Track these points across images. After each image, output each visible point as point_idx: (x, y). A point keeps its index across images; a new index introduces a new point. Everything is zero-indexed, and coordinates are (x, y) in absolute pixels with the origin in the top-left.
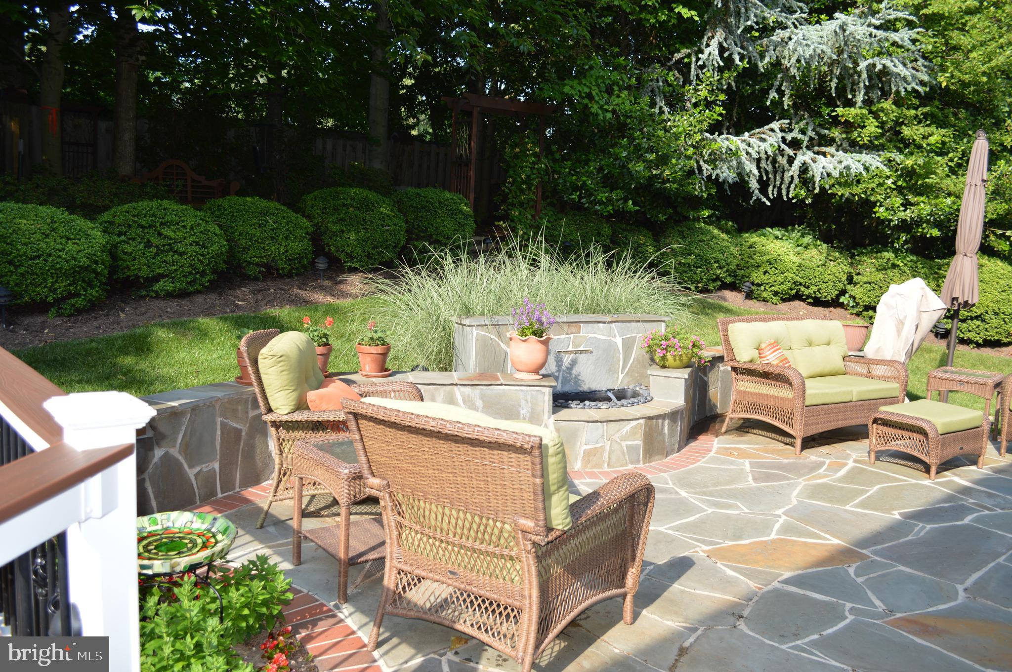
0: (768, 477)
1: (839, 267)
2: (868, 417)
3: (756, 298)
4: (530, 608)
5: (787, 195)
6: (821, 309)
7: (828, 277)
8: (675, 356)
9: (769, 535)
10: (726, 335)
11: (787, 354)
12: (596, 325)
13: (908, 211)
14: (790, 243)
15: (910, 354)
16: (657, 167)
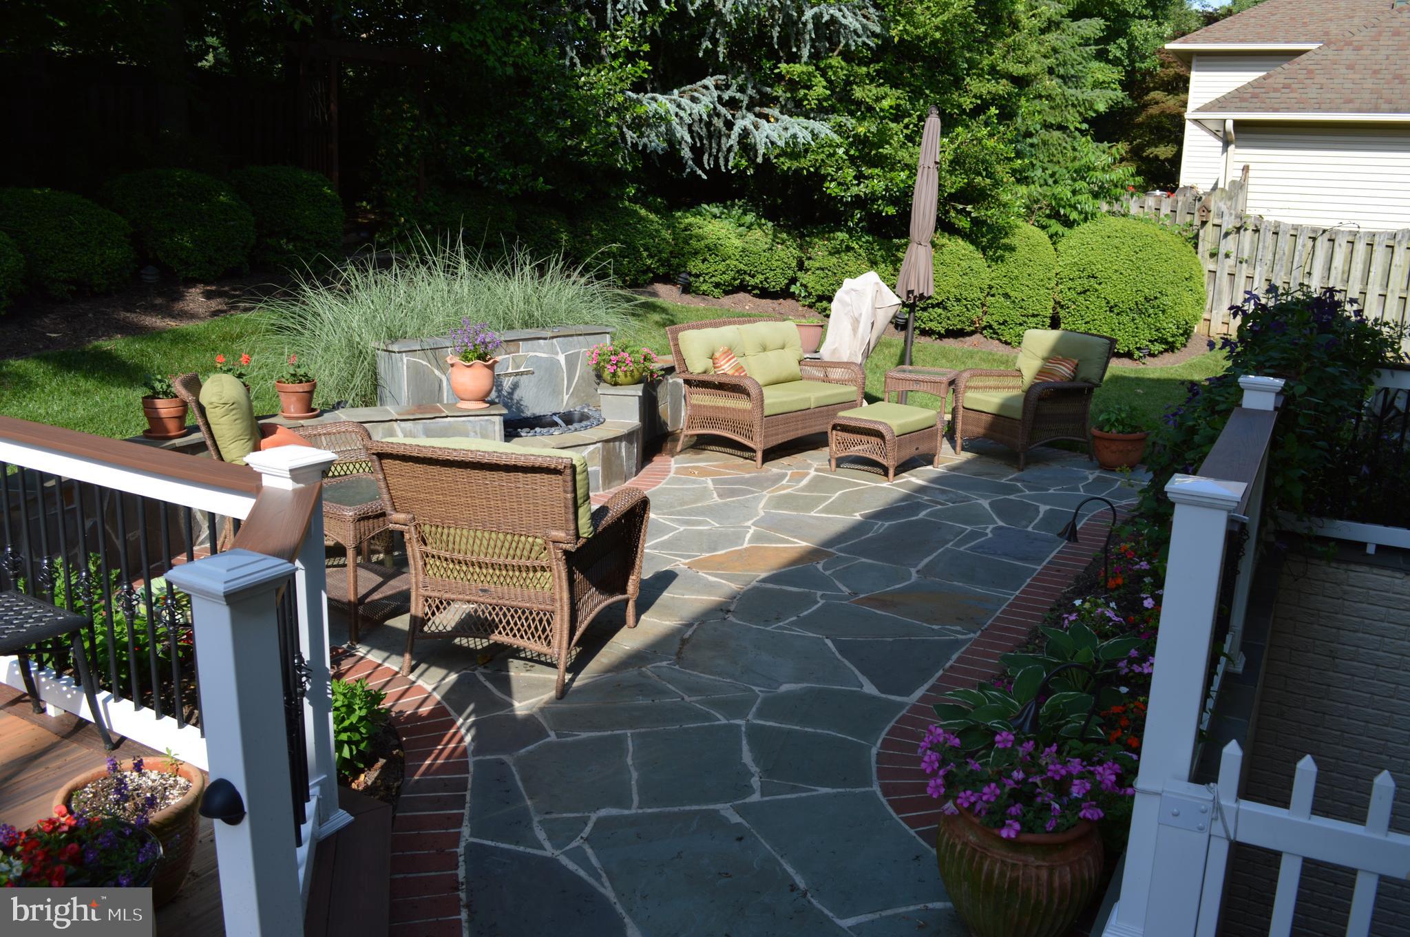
0: (733, 493)
1: (787, 253)
2: (828, 423)
3: (694, 292)
4: (562, 609)
5: (726, 165)
6: (768, 301)
7: (776, 264)
8: (625, 372)
9: (742, 545)
10: (676, 345)
11: (741, 361)
12: (536, 342)
13: (862, 185)
14: (730, 222)
15: (867, 355)
16: (571, 137)
